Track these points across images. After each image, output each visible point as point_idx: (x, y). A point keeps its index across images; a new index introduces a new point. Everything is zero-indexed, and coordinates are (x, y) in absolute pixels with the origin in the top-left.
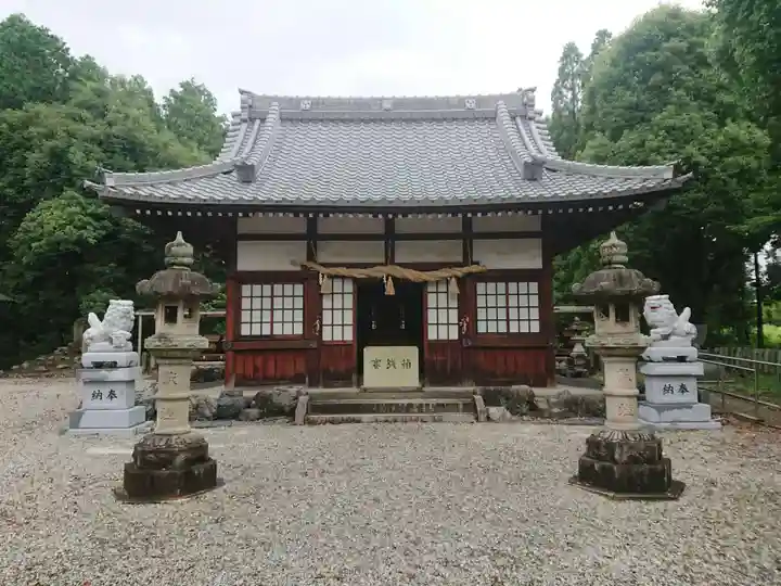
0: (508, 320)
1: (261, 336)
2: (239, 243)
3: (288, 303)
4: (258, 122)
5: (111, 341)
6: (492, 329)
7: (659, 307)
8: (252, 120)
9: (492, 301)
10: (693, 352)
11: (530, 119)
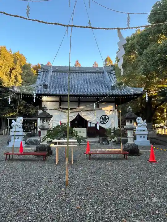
4: (45, 72)
5: (18, 126)
7: (139, 120)
8: (44, 72)
10: (146, 129)
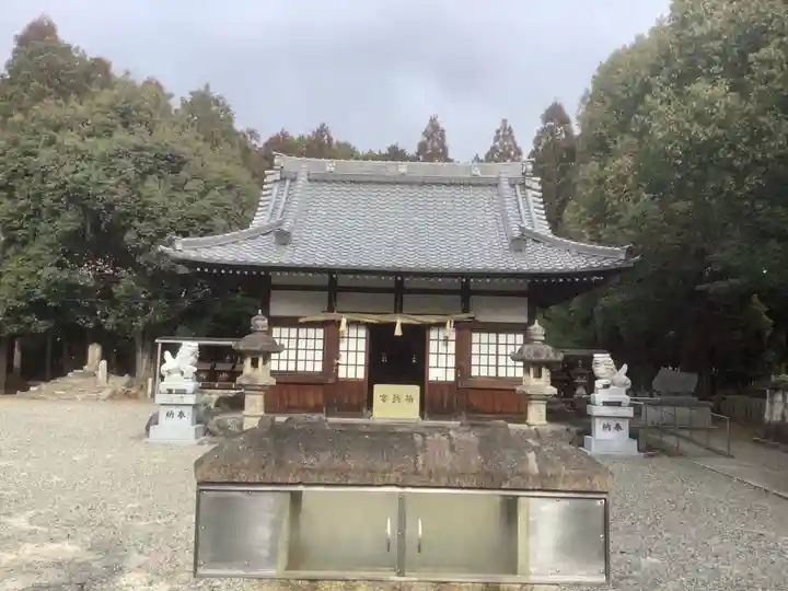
0: (497, 366)
1: (287, 371)
2: (273, 292)
3: (311, 344)
4: (288, 182)
5: (182, 373)
6: (484, 374)
7: (603, 363)
8: (283, 179)
9: (484, 349)
10: (626, 399)
11: (529, 188)
